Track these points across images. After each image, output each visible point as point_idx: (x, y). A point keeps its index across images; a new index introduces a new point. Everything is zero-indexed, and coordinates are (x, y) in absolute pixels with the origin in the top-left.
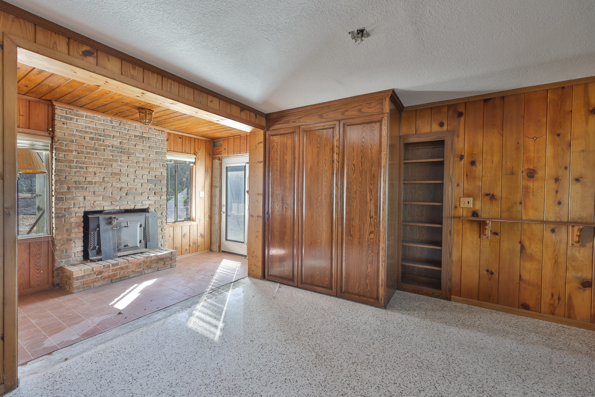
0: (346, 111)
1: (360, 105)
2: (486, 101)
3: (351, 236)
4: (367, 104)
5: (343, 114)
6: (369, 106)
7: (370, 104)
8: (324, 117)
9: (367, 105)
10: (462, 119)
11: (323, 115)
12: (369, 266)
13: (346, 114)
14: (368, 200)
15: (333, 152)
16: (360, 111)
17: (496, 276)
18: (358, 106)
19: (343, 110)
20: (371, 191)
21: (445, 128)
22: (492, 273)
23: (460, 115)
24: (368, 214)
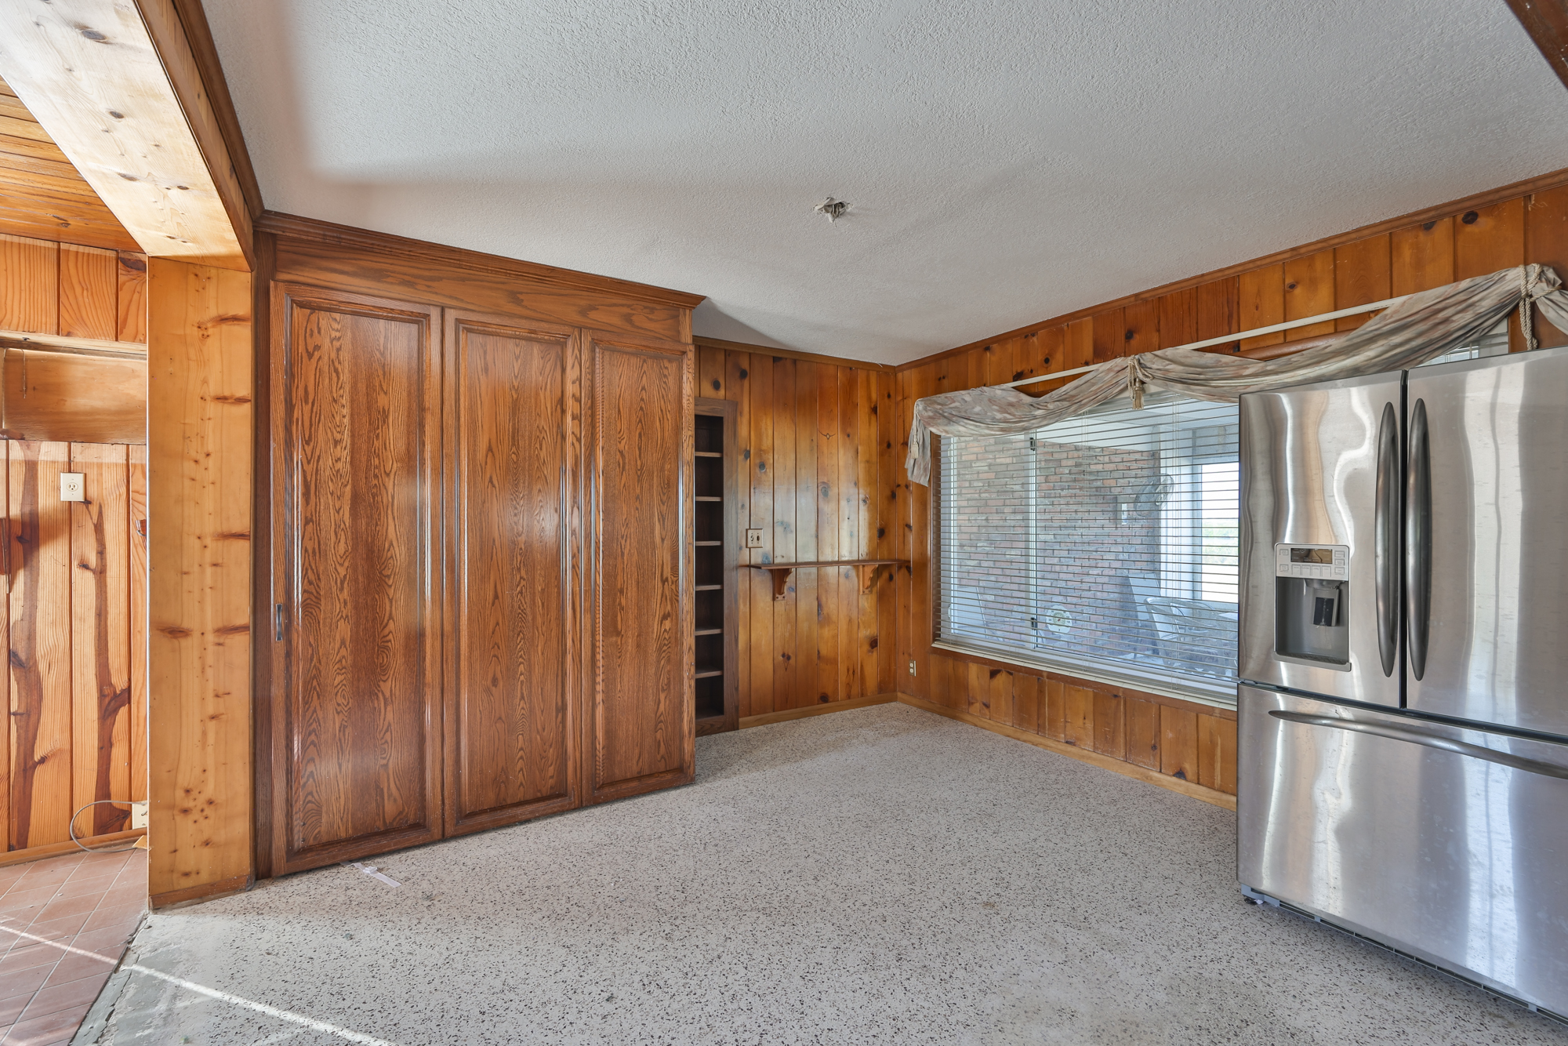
0: (593, 308)
1: (629, 306)
2: (776, 359)
3: (618, 633)
4: (645, 308)
5: (583, 312)
6: (650, 316)
7: (652, 310)
8: (525, 303)
9: (645, 311)
10: (746, 382)
11: (521, 297)
12: (662, 696)
13: (593, 315)
14: (658, 539)
15: (563, 412)
16: (628, 318)
17: (792, 661)
18: (623, 305)
19: (583, 303)
20: (662, 518)
21: (722, 392)
22: (789, 658)
23: (743, 374)
24: (658, 575)
